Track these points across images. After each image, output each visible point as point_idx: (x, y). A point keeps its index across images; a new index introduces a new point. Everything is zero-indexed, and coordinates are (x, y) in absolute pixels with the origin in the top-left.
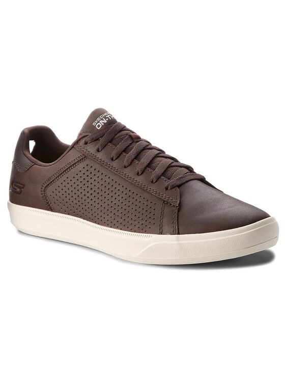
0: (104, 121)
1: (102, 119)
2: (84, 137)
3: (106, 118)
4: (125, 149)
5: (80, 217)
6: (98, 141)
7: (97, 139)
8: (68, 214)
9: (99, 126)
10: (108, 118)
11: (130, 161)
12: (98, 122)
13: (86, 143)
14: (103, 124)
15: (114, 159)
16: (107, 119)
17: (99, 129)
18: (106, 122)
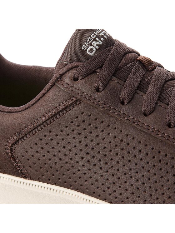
0: (98, 43)
1: (95, 40)
2: (71, 69)
3: (100, 37)
4: (140, 84)
5: (77, 189)
6: (94, 76)
7: (94, 72)
8: (55, 184)
9: (91, 51)
10: (102, 36)
11: (152, 105)
12: (90, 45)
13: (75, 79)
14: (97, 47)
15: (126, 102)
16: (102, 39)
17: (91, 54)
18: (101, 43)
